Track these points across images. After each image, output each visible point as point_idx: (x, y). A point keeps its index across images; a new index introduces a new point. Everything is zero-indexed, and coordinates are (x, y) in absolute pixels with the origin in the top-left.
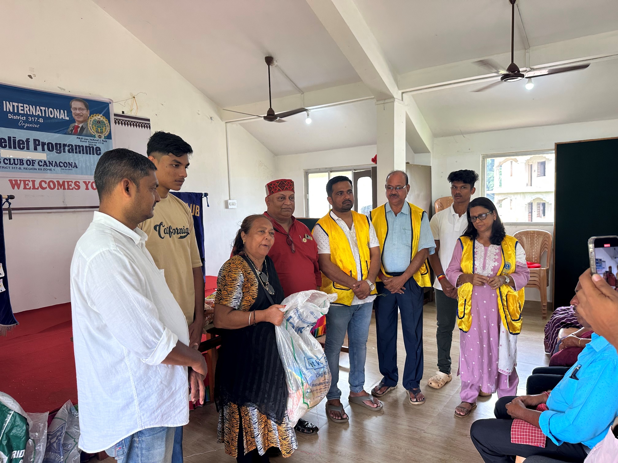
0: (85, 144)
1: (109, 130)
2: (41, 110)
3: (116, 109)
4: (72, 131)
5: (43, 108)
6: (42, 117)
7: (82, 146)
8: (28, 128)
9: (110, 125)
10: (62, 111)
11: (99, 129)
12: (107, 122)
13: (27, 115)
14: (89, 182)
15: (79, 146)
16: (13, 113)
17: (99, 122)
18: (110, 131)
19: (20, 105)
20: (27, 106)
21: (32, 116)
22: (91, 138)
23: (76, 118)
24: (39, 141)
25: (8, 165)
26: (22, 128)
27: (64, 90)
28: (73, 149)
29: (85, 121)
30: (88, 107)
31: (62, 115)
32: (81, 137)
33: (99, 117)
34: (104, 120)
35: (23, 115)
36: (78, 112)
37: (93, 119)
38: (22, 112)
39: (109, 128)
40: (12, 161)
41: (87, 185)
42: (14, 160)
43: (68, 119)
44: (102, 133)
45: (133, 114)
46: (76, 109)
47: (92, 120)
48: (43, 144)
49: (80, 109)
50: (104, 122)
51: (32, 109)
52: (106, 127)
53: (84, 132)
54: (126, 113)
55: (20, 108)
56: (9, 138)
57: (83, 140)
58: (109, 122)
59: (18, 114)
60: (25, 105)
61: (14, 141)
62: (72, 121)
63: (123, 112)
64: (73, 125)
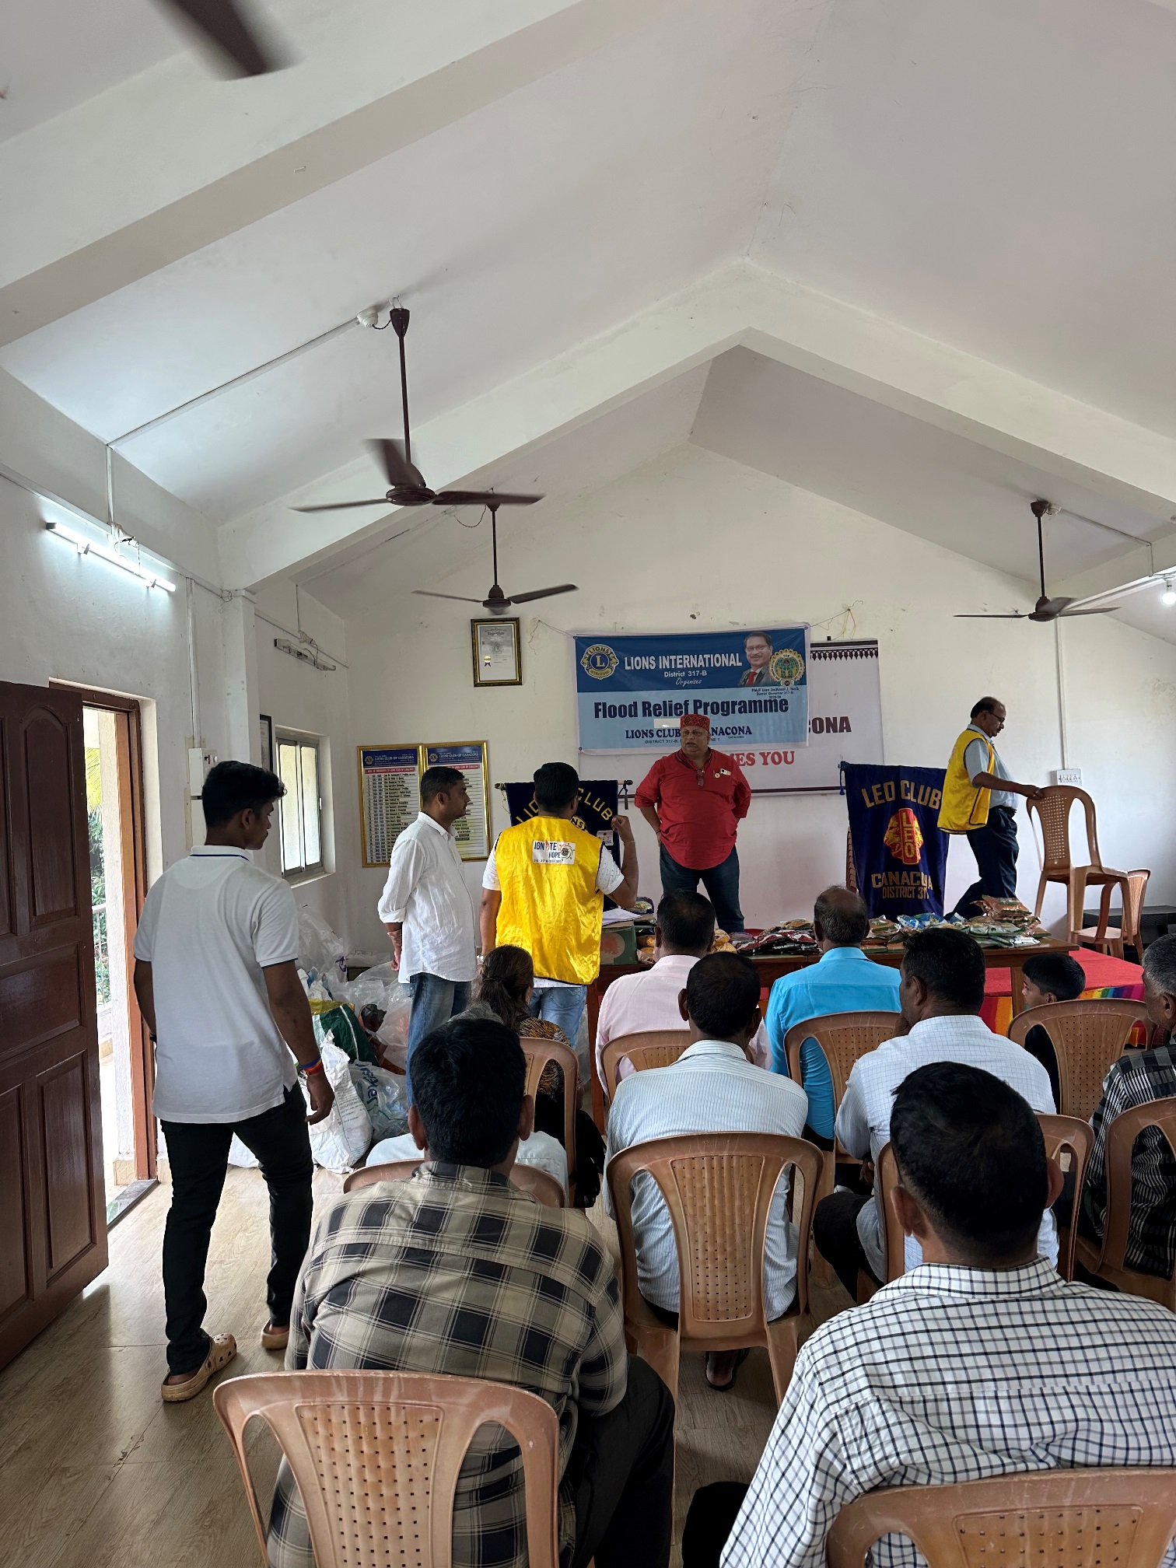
0: (763, 698)
1: (802, 671)
2: (705, 659)
3: (815, 636)
4: (745, 681)
5: (707, 656)
6: (705, 668)
7: (760, 701)
8: (687, 687)
9: (805, 662)
10: (732, 655)
11: (787, 671)
12: (801, 659)
13: (686, 670)
14: (769, 753)
15: (755, 702)
16: (671, 670)
17: (787, 661)
18: (805, 672)
19: (679, 657)
20: (688, 657)
21: (694, 669)
22: (774, 688)
23: (752, 661)
24: (700, 701)
25: (662, 738)
26: (680, 687)
27: (738, 624)
28: (746, 707)
29: (765, 664)
30: (769, 642)
31: (732, 661)
32: (758, 688)
33: (788, 654)
34: (795, 657)
35: (682, 670)
36: (755, 652)
37: (778, 658)
38: (681, 666)
39: (803, 668)
40: (667, 733)
41: (765, 758)
42: (669, 730)
43: (740, 664)
44: (790, 677)
45: (846, 638)
46: (752, 648)
47: (776, 660)
48: (706, 705)
49: (758, 647)
50: (794, 660)
51: (694, 661)
52: (797, 666)
53: (763, 680)
54: (834, 640)
55: (678, 661)
56: (664, 702)
57: (761, 692)
58: (804, 659)
59: (676, 670)
60: (685, 657)
61: (671, 706)
62: (747, 665)
63: (829, 638)
64: (748, 672)
